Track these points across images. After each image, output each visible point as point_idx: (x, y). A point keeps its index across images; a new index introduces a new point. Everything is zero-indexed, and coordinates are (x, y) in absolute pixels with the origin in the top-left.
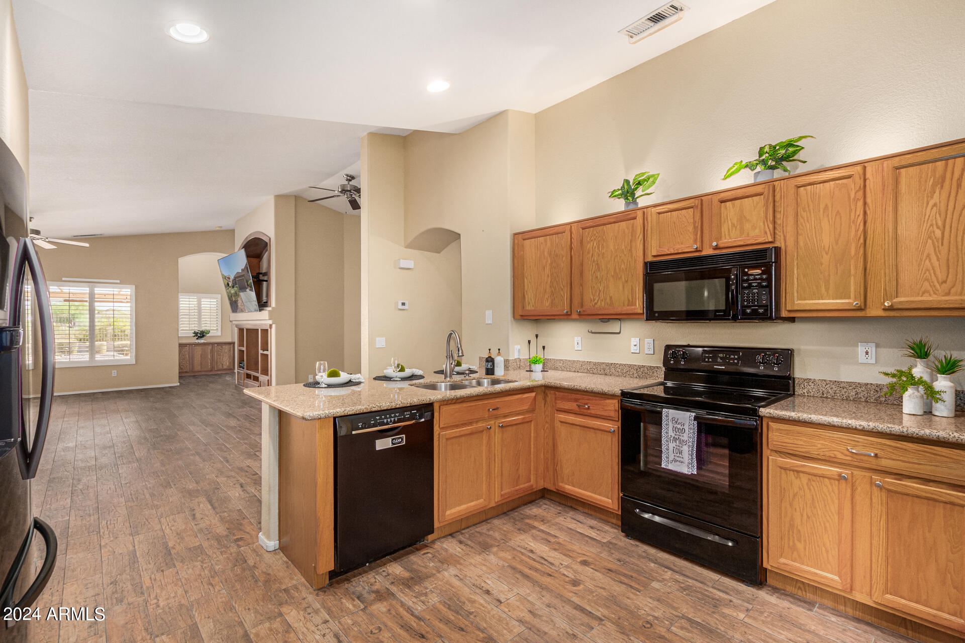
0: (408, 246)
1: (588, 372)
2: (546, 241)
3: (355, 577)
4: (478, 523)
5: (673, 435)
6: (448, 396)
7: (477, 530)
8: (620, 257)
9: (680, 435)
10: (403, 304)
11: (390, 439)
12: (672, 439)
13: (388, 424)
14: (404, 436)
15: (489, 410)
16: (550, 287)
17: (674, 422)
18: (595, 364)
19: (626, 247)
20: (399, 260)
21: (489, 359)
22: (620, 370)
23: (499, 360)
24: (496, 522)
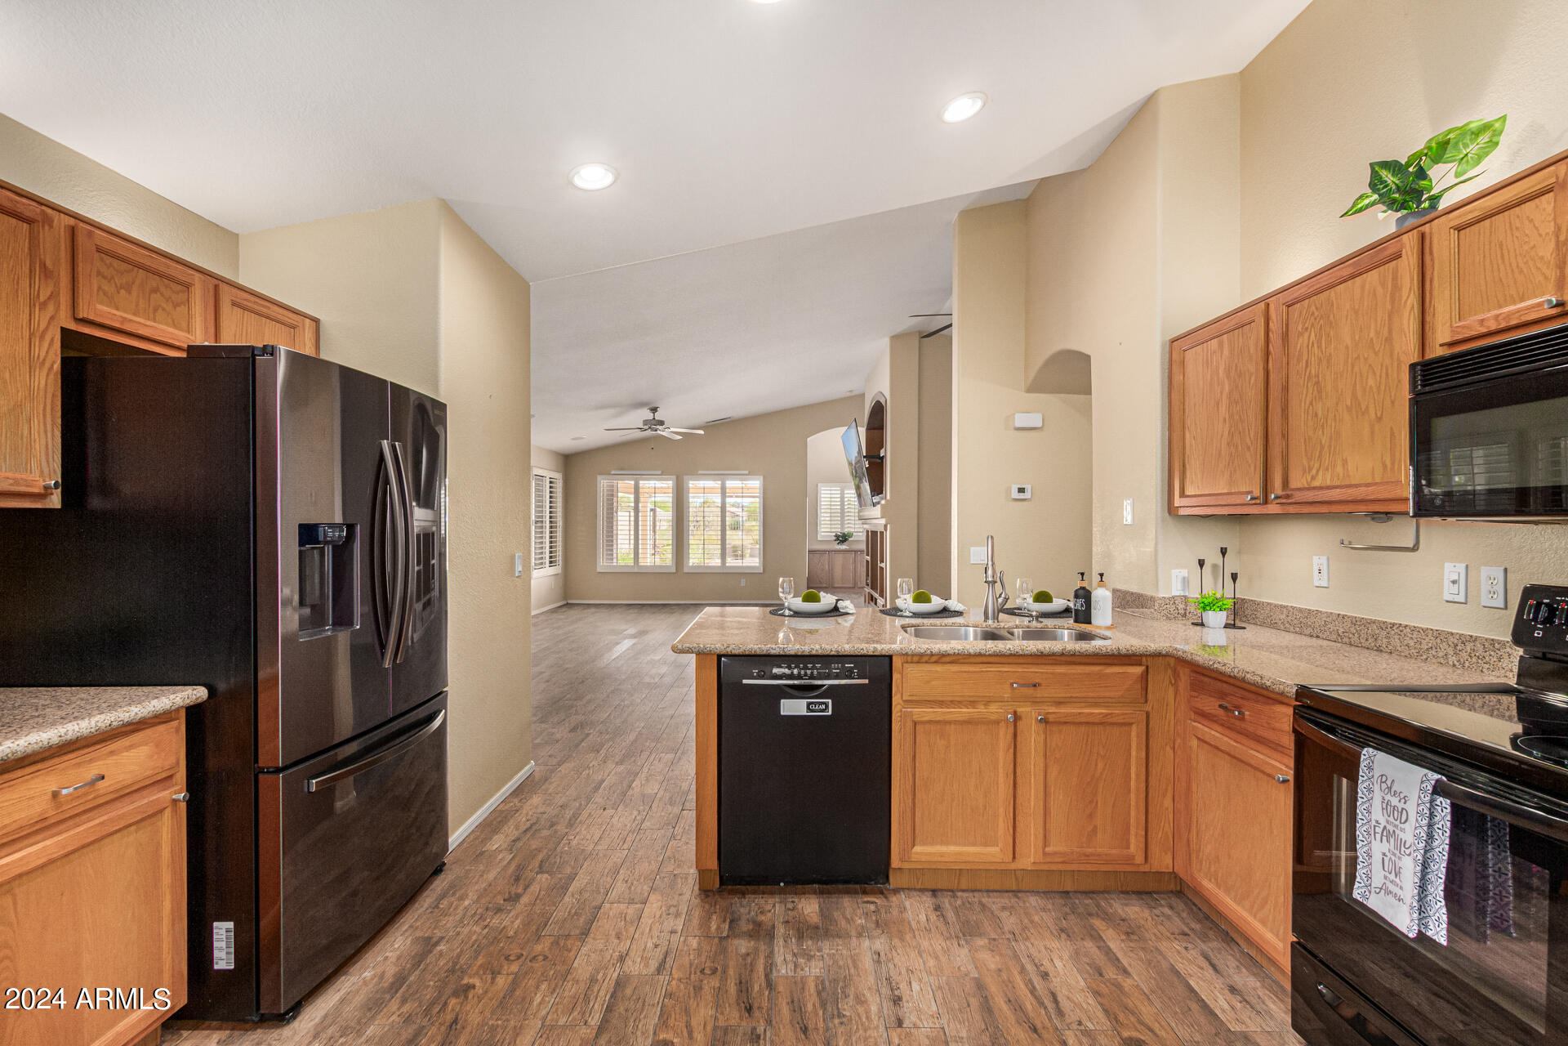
0: (1031, 389)
1: (1339, 638)
2: (1221, 345)
3: (754, 893)
4: (996, 891)
5: (1383, 823)
6: (913, 647)
7: (984, 900)
8: (1366, 359)
9: (1396, 826)
10: (1021, 490)
11: (804, 702)
12: (1379, 830)
13: (801, 678)
14: (830, 701)
15: (1012, 684)
16: (1228, 444)
17: (1384, 786)
18: (1355, 621)
19: (1378, 333)
20: (1014, 414)
21: (1081, 592)
22: (1412, 643)
23: (1102, 597)
24: (1033, 901)
